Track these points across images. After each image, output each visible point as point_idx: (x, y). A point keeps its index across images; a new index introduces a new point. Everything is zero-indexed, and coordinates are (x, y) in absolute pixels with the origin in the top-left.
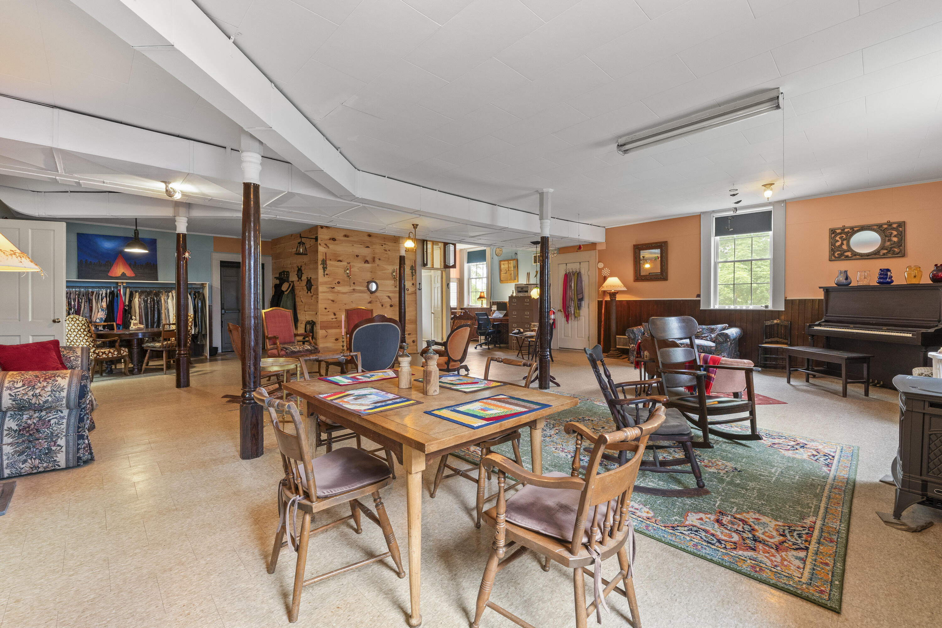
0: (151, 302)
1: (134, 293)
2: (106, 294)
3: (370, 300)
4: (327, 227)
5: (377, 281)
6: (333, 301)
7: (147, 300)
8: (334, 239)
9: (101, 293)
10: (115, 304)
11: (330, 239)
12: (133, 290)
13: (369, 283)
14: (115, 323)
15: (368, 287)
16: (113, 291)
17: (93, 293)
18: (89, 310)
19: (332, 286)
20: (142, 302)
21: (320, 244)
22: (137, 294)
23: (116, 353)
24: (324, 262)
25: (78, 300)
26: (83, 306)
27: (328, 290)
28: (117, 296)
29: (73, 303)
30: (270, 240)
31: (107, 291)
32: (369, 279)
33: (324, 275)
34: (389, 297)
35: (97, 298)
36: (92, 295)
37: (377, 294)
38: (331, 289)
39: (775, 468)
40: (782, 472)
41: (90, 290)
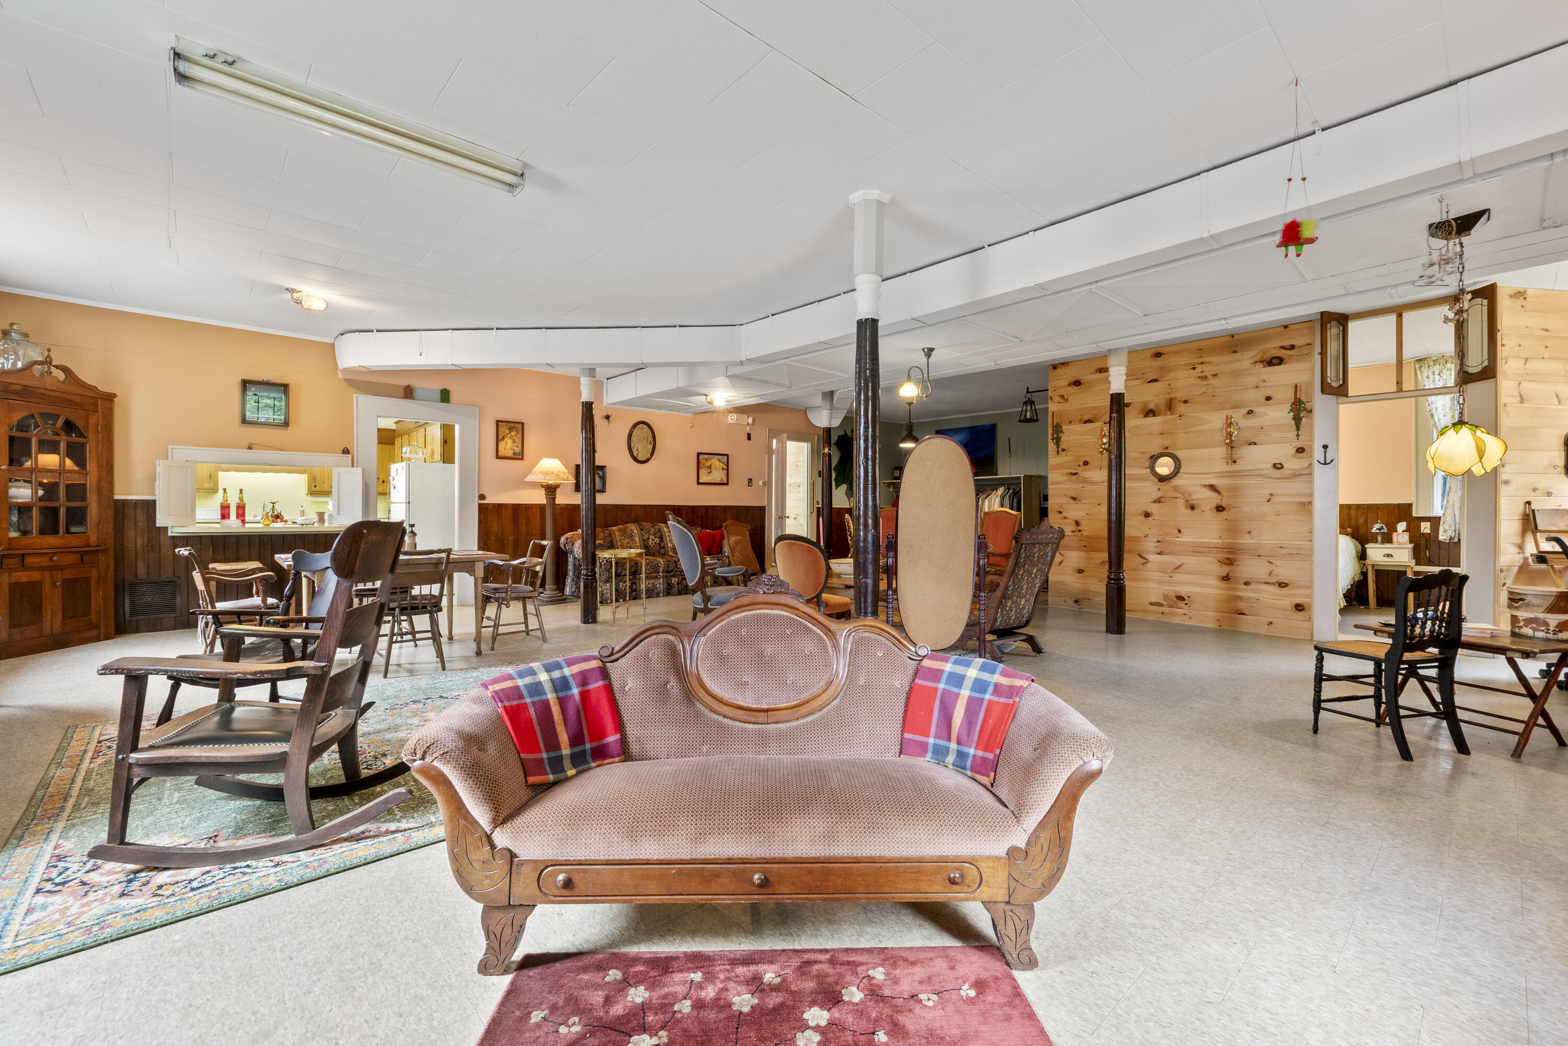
3: (1158, 495)
4: (1063, 364)
5: (1179, 453)
6: (1074, 499)
8: (1077, 383)
11: (1070, 385)
13: (1154, 458)
15: (1152, 468)
19: (1073, 471)
21: (1051, 398)
24: (1058, 429)
27: (1065, 478)
32: (1156, 449)
33: (1058, 452)
34: (1213, 488)
37: (1176, 482)
38: (1070, 476)
39: (175, 800)
40: (159, 799)
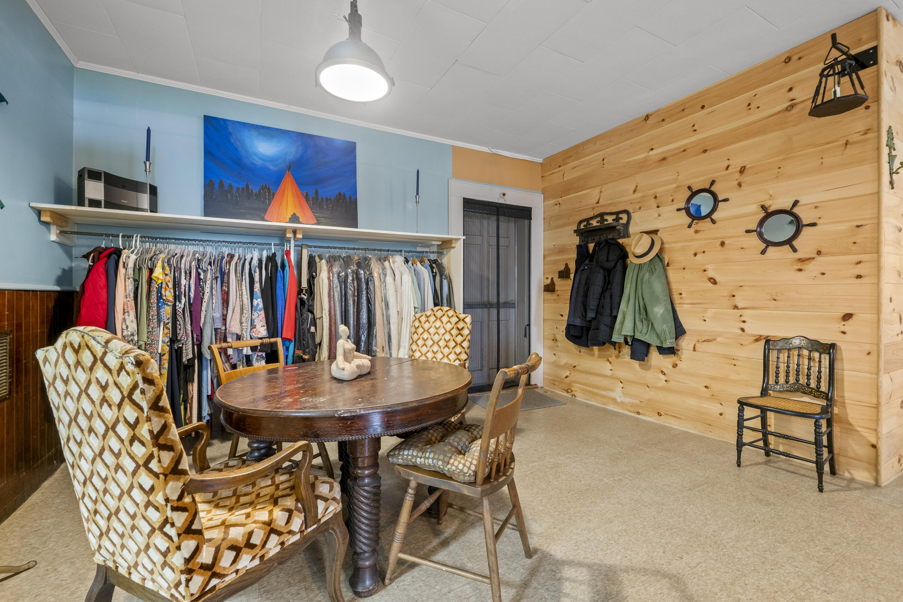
0: (353, 280)
1: (317, 259)
2: (260, 261)
7: (346, 276)
8: (901, 66)
9: (248, 257)
10: (279, 285)
11: (897, 63)
12: (316, 252)
14: (279, 340)
16: (274, 255)
17: (231, 256)
18: (220, 301)
20: (336, 281)
22: (324, 261)
23: (297, 523)
24: (890, 140)
25: (198, 274)
26: (207, 290)
27: (894, 237)
28: (283, 266)
29: (183, 282)
30: (540, 160)
31: (261, 255)
33: (890, 184)
35: (239, 268)
36: (229, 262)
41: (226, 251)
